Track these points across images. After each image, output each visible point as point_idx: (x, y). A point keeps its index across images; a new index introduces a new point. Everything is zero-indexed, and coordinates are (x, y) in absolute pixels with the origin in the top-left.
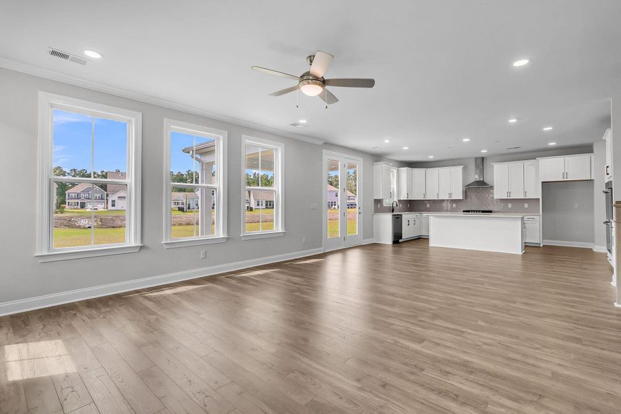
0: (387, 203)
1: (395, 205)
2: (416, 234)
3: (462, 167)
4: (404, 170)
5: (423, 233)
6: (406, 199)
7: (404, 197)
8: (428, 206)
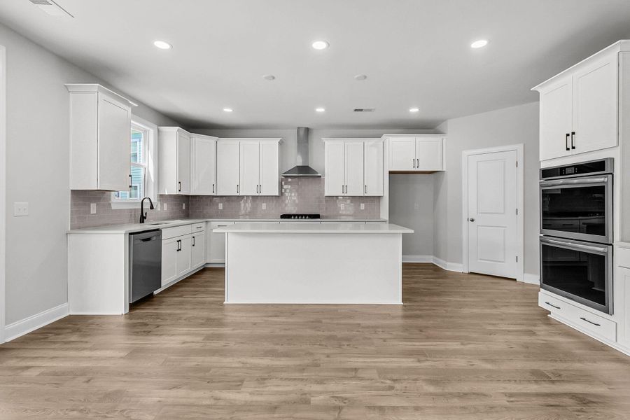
0: (122, 201)
1: (147, 206)
2: (198, 265)
3: (279, 140)
4: (173, 132)
5: (213, 260)
6: (175, 192)
7: (171, 189)
8: (221, 206)
